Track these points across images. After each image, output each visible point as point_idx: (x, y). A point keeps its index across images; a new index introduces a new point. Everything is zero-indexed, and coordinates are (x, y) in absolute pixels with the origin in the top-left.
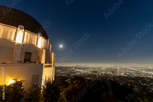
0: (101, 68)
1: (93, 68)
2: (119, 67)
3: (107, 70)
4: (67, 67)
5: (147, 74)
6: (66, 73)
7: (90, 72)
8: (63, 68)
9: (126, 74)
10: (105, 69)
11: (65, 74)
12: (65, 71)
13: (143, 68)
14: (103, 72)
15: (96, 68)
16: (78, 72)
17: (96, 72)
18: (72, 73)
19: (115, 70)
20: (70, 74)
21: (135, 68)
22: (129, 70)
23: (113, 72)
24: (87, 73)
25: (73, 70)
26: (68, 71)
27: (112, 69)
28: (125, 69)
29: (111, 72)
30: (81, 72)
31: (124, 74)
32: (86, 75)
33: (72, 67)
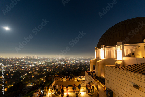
0: (55, 59)
1: (47, 59)
2: (69, 58)
3: (61, 60)
4: (13, 59)
5: (85, 62)
6: (13, 66)
7: (46, 63)
8: (7, 59)
9: (74, 63)
10: (58, 60)
11: (12, 68)
12: (12, 64)
13: (82, 58)
14: (58, 63)
15: (50, 59)
16: (32, 64)
17: (51, 63)
18: (23, 66)
19: (66, 60)
20: (21, 68)
21: (78, 58)
22: (75, 60)
23: (65, 62)
24: (43, 65)
25: (23, 62)
26: (15, 64)
27: (64, 60)
28: (73, 60)
29: (63, 62)
30: (35, 64)
31: (73, 63)
32: (42, 67)
33: (22, 59)
